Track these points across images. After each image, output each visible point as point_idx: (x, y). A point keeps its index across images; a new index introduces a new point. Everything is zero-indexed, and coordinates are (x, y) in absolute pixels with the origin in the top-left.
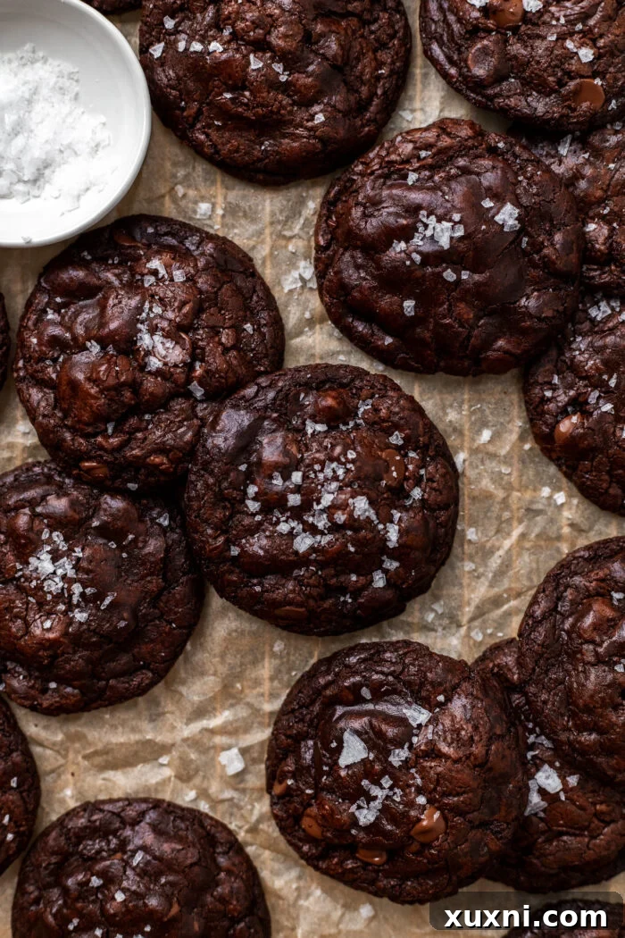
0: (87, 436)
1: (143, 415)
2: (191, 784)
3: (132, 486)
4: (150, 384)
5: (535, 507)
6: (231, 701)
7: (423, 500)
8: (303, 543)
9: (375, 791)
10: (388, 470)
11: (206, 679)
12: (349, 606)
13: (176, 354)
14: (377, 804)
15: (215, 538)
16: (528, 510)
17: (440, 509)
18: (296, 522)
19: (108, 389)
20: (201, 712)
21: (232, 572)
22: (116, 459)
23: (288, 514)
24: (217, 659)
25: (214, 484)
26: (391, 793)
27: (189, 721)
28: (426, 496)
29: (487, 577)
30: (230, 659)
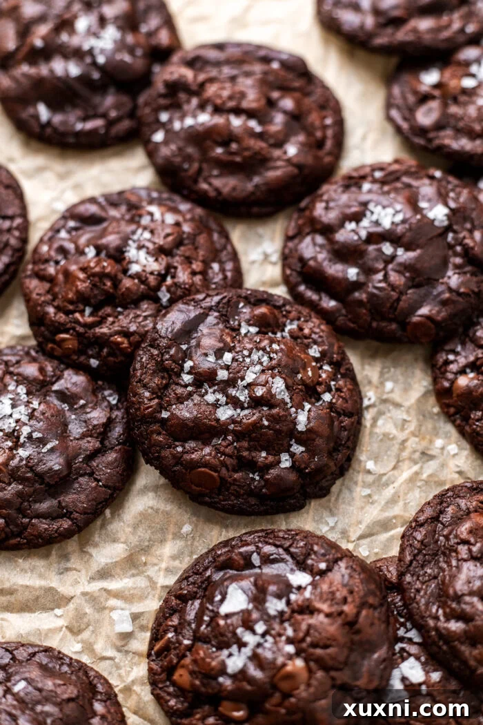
0: (67, 313)
1: (117, 308)
2: (80, 637)
3: (94, 363)
4: (127, 283)
5: (430, 452)
6: (134, 571)
7: (331, 403)
8: (225, 414)
9: (249, 638)
10: (305, 368)
11: (116, 545)
12: (256, 483)
13: (154, 266)
14: (247, 651)
15: (150, 400)
16: (423, 453)
17: (345, 415)
18: (221, 395)
19: (94, 275)
20: (104, 574)
21: (159, 434)
22: (86, 332)
23: (216, 388)
24: (130, 529)
25: (158, 355)
26: (262, 641)
27: (92, 579)
28: (334, 401)
29: (380, 503)
30: (140, 532)
